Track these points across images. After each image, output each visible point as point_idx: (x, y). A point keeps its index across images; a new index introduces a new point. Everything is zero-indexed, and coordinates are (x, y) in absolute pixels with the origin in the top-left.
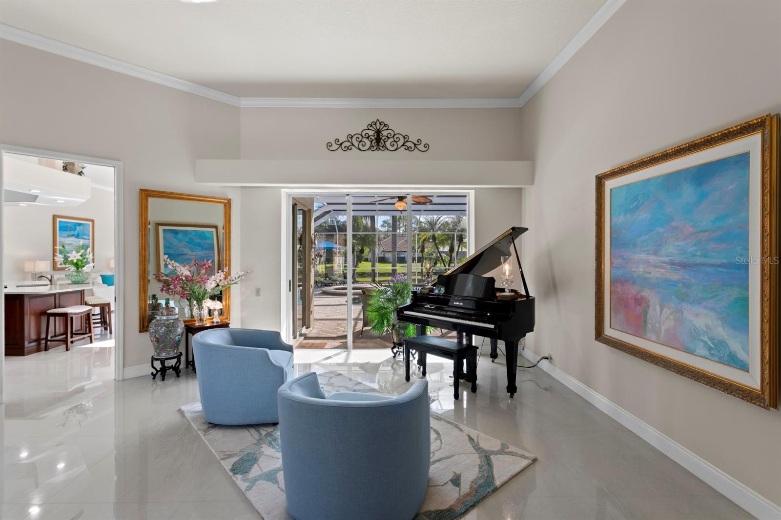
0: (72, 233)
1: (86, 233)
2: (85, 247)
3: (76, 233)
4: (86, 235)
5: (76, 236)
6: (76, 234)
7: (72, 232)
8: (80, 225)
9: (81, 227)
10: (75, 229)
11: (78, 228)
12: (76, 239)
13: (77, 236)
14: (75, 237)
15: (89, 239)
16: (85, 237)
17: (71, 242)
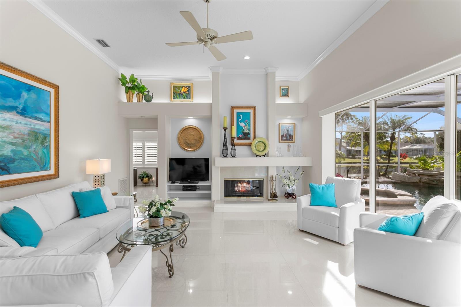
0: (10, 102)
1: (44, 107)
2: (41, 137)
3: (20, 104)
4: (42, 111)
5: (19, 110)
6: (21, 107)
7: (11, 99)
8: (30, 88)
9: (33, 96)
10: (18, 96)
11: (25, 95)
12: (20, 118)
13: (23, 112)
14: (18, 113)
15: (50, 122)
16: (41, 116)
17: (9, 123)
